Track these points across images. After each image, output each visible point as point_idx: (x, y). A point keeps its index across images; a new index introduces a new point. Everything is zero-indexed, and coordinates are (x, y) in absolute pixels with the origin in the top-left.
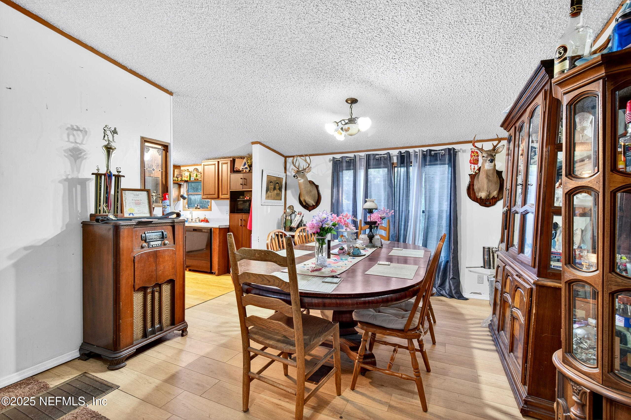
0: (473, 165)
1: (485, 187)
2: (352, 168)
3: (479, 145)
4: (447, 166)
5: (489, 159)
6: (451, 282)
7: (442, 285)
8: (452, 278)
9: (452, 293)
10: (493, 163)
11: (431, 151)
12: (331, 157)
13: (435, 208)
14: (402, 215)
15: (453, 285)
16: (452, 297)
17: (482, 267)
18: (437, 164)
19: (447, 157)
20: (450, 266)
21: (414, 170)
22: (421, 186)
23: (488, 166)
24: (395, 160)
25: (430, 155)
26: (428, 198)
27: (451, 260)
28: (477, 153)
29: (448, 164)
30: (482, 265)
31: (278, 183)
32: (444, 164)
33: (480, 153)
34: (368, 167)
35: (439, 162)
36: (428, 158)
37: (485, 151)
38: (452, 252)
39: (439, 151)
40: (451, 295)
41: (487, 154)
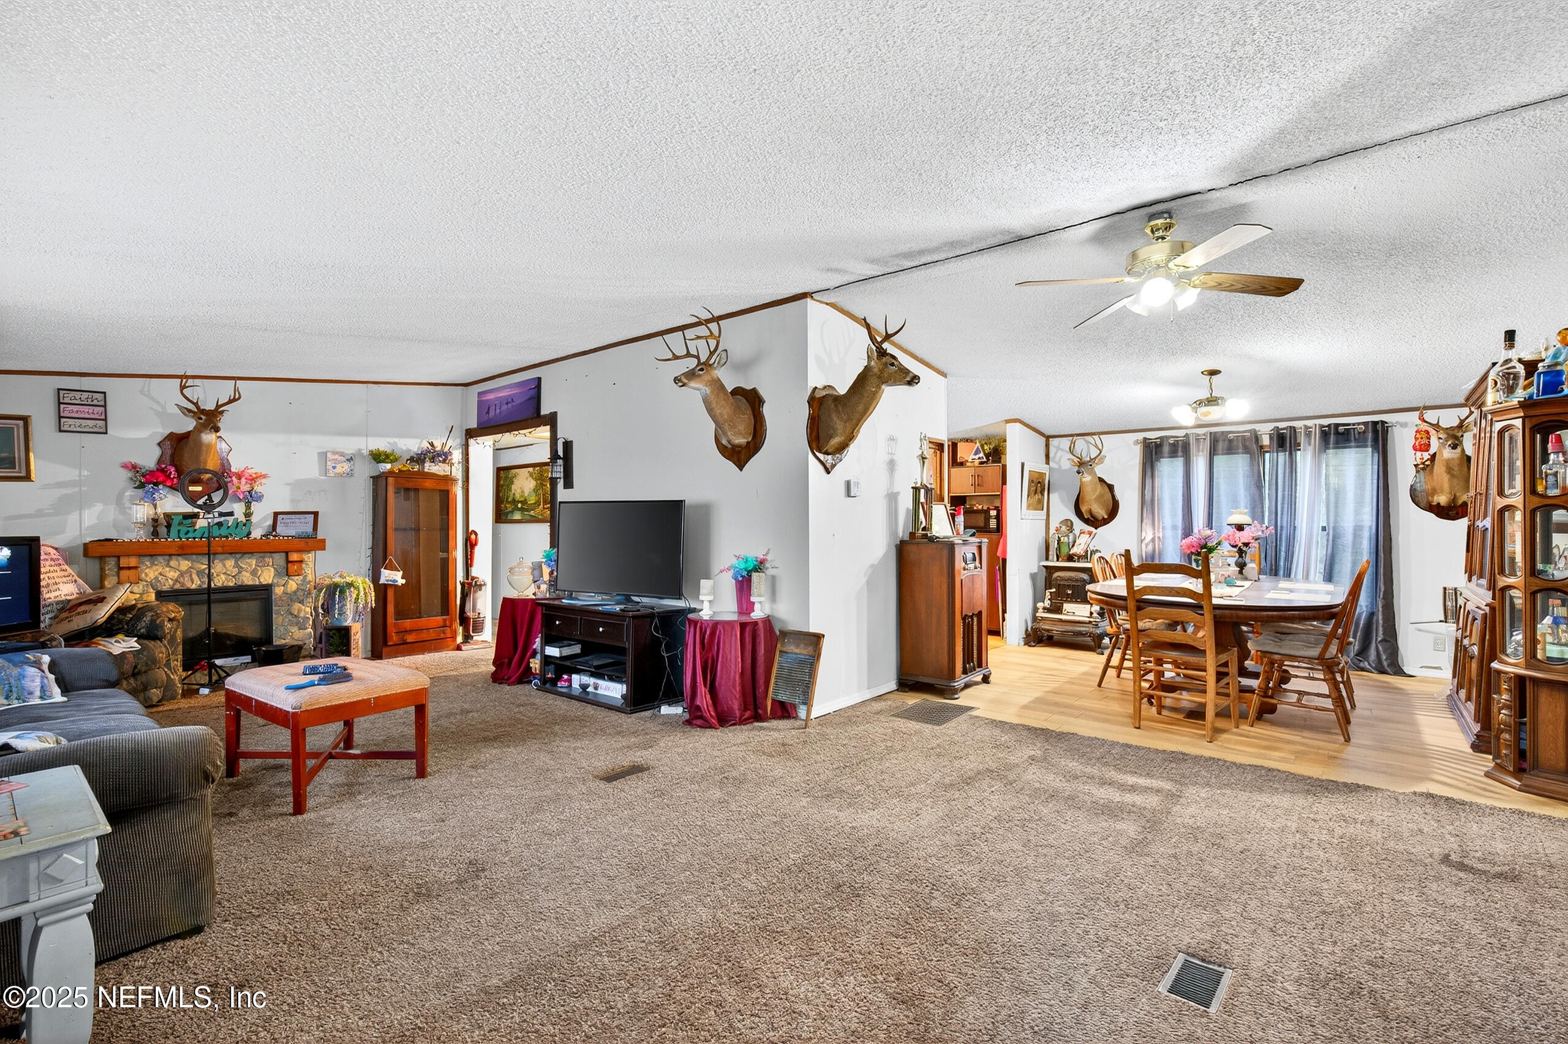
0: (1419, 454)
1: (1446, 486)
2: (1180, 453)
3: (1431, 416)
4: (1370, 449)
5: (1449, 443)
6: (1380, 648)
7: (1363, 652)
8: (1381, 641)
9: (1383, 667)
10: (1459, 450)
11: (1337, 425)
12: (1140, 436)
13: (1348, 524)
14: (1281, 535)
15: (1384, 651)
16: (1382, 672)
17: (1441, 621)
18: (1350, 447)
19: (1370, 435)
20: (1377, 621)
21: (1305, 459)
22: (1319, 486)
23: (1448, 453)
24: (1266, 441)
25: (1337, 433)
26: (1332, 505)
27: (1380, 609)
28: (1427, 432)
29: (1372, 446)
30: (1443, 619)
31: (1039, 482)
32: (1366, 446)
33: (1432, 432)
34: (1213, 452)
35: (1353, 444)
36: (1332, 438)
37: (1443, 429)
38: (1381, 596)
39: (1354, 424)
40: (1382, 670)
41: (1447, 434)
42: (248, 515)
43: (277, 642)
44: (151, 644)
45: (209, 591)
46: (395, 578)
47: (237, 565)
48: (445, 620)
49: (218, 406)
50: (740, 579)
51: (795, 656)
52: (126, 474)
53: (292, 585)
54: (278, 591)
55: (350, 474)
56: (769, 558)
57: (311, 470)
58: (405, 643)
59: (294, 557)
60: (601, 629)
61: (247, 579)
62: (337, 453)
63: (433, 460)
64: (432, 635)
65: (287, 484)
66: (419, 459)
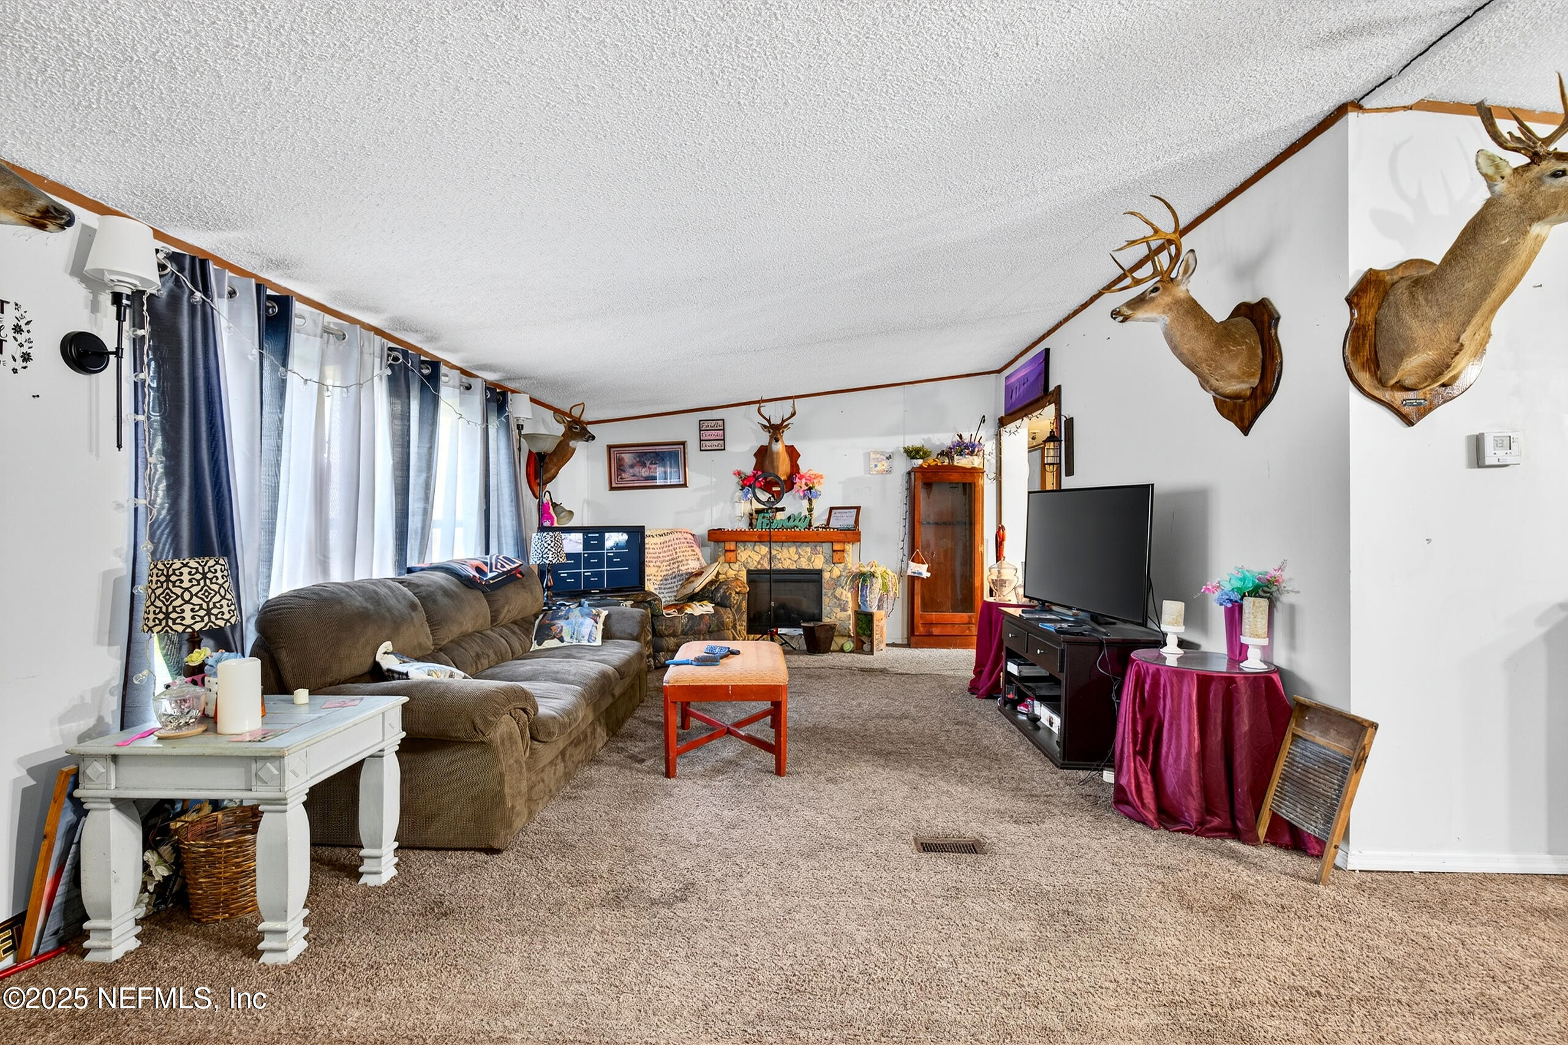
42: (810, 510)
43: (826, 620)
44: (722, 610)
45: (770, 572)
46: (920, 571)
47: (797, 553)
48: (970, 617)
49: (783, 421)
50: (1229, 605)
51: (1316, 749)
52: (736, 479)
53: (836, 572)
54: (826, 575)
55: (889, 472)
56: (1286, 575)
57: (858, 470)
58: (931, 635)
59: (837, 547)
60: (1039, 652)
61: (804, 565)
62: (878, 453)
63: (960, 454)
64: (956, 631)
65: (840, 483)
66: (947, 453)
